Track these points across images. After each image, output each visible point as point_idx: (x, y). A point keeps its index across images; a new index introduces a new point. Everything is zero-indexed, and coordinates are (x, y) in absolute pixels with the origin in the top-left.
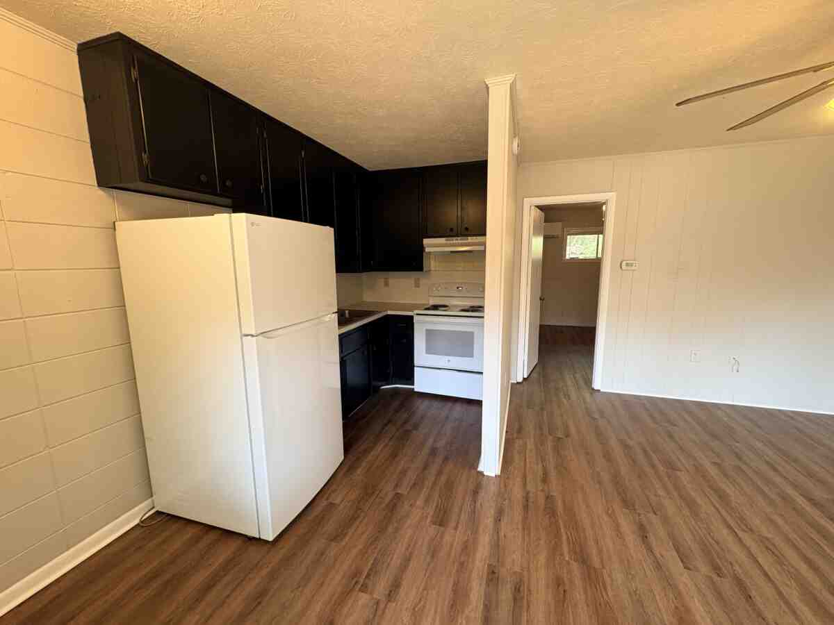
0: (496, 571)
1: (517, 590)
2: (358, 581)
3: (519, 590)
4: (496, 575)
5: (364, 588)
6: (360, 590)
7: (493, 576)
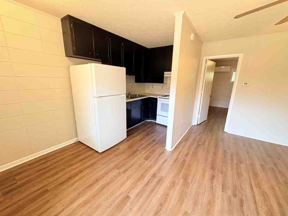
0: (156, 174)
1: (160, 180)
2: (117, 167)
3: (160, 181)
4: (155, 175)
5: (118, 169)
6: (117, 169)
7: (154, 176)
